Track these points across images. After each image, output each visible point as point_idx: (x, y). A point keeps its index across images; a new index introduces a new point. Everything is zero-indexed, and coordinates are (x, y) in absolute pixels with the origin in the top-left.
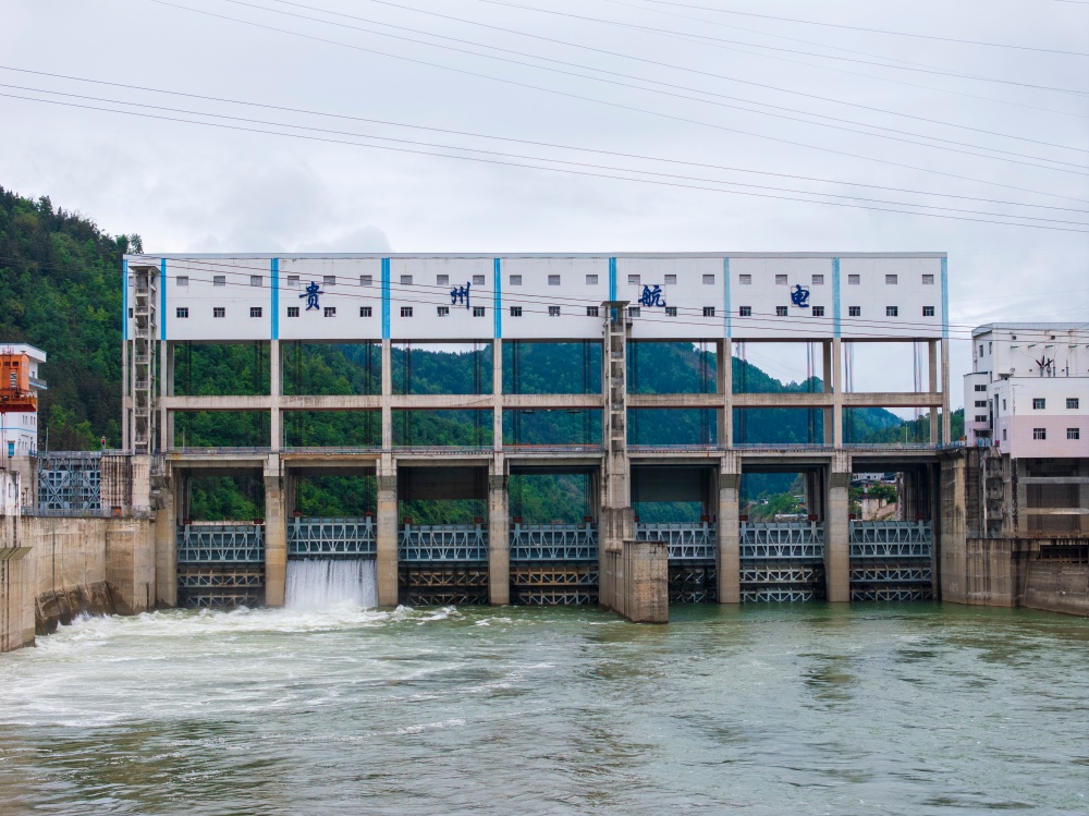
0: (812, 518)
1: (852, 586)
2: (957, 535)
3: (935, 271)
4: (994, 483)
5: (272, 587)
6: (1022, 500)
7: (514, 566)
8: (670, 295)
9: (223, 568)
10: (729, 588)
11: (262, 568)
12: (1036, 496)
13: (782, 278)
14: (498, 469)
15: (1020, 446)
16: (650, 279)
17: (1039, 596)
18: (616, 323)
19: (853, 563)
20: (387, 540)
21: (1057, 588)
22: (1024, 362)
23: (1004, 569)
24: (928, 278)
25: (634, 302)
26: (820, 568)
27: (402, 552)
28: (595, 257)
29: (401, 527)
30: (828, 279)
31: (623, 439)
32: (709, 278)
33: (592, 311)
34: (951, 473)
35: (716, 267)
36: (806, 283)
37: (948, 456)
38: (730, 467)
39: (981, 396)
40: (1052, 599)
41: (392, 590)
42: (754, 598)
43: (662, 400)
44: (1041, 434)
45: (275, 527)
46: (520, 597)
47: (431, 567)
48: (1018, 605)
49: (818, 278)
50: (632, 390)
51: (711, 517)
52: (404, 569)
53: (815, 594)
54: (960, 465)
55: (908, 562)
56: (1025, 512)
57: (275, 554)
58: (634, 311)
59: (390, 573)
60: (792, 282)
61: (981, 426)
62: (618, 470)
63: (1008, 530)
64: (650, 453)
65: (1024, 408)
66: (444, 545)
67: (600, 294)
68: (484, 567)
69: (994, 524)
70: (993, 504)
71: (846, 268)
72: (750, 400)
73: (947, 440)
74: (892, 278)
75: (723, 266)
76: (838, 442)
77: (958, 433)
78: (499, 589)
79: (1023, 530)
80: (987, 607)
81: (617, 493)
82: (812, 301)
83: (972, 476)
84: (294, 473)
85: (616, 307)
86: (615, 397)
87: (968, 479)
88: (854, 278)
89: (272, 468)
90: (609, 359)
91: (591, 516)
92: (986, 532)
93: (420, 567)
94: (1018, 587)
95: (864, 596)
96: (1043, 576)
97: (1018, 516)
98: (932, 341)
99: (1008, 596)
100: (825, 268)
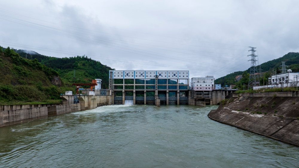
0: (176, 96)
1: (180, 103)
2: (190, 98)
3: (188, 72)
4: (193, 93)
5: (123, 102)
6: (196, 95)
7: (147, 101)
8: (162, 75)
9: (119, 101)
10: (167, 103)
11: (122, 101)
12: (197, 94)
13: (173, 73)
14: (145, 91)
15: (195, 89)
16: (160, 73)
17: (197, 104)
18: (156, 77)
19: (180, 101)
20: (134, 98)
21: (199, 103)
22: (196, 81)
23: (194, 101)
24: (187, 73)
25: (158, 75)
26: (176, 101)
27: (136, 99)
28: (155, 71)
29: (136, 97)
30: (177, 73)
31: (157, 88)
32: (166, 73)
33: (154, 76)
34: (189, 92)
35: (166, 72)
36: (175, 74)
37: (189, 90)
38: (167, 91)
39: (192, 85)
40: (198, 104)
41: (135, 103)
42: (170, 104)
43: (161, 85)
44: (198, 88)
45: (124, 97)
46: (147, 104)
47: (139, 101)
48: (195, 105)
49: (176, 73)
50: (158, 84)
51: (166, 96)
52: (136, 101)
53: (176, 104)
54: (190, 91)
55: (185, 101)
56: (196, 96)
57: (123, 99)
58: (158, 76)
59: (135, 101)
60: (174, 73)
61: (192, 87)
62: (157, 91)
63: (194, 98)
64: (160, 90)
65: (196, 86)
66: (140, 98)
67: (155, 75)
68: (144, 101)
69: (193, 97)
70: (193, 95)
71: (179, 72)
72: (170, 85)
73: (189, 89)
74: (184, 73)
75: (167, 72)
76: (178, 89)
77: (190, 88)
78: (145, 103)
79: (196, 98)
80: (192, 105)
81: (157, 94)
82: (176, 75)
83: (191, 92)
84: (126, 91)
85: (156, 76)
86: (156, 84)
87: (191, 93)
88: (180, 73)
89: (123, 91)
90: (156, 81)
91: (154, 96)
92: (193, 98)
93: (138, 101)
94: (195, 103)
95: (181, 104)
96: (197, 102)
97: (195, 96)
98: (188, 79)
99: (194, 104)
100: (177, 72)
